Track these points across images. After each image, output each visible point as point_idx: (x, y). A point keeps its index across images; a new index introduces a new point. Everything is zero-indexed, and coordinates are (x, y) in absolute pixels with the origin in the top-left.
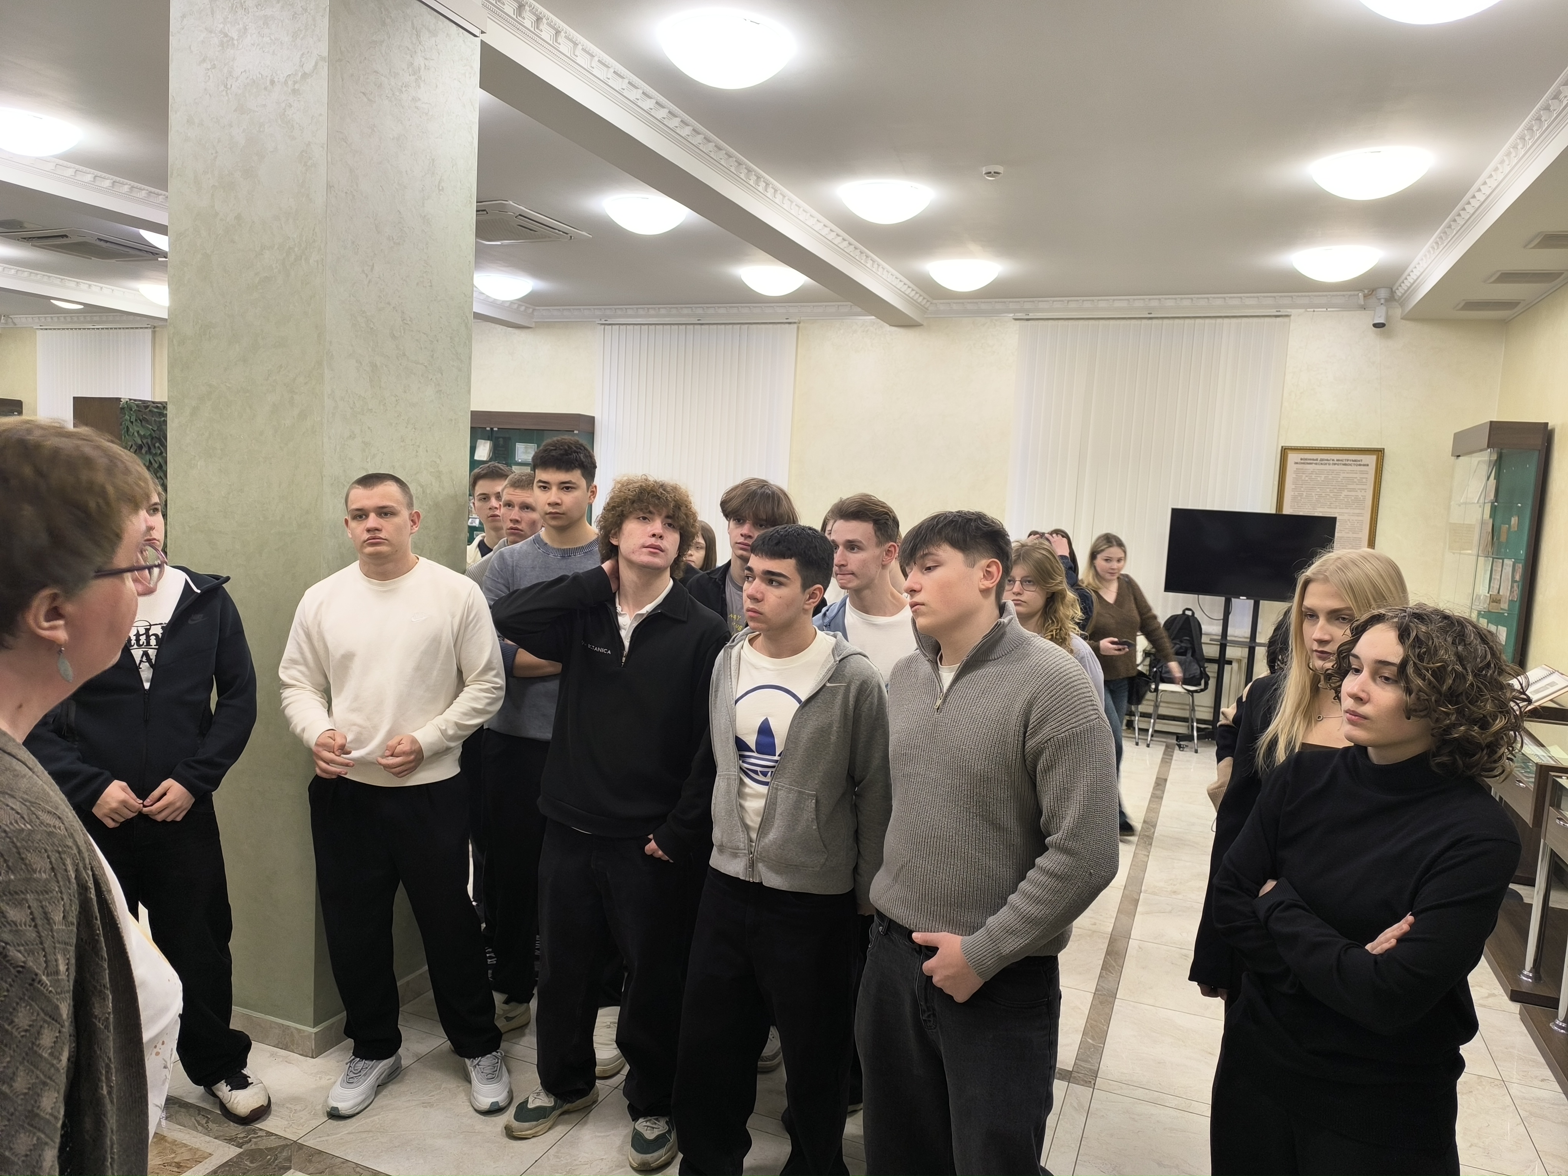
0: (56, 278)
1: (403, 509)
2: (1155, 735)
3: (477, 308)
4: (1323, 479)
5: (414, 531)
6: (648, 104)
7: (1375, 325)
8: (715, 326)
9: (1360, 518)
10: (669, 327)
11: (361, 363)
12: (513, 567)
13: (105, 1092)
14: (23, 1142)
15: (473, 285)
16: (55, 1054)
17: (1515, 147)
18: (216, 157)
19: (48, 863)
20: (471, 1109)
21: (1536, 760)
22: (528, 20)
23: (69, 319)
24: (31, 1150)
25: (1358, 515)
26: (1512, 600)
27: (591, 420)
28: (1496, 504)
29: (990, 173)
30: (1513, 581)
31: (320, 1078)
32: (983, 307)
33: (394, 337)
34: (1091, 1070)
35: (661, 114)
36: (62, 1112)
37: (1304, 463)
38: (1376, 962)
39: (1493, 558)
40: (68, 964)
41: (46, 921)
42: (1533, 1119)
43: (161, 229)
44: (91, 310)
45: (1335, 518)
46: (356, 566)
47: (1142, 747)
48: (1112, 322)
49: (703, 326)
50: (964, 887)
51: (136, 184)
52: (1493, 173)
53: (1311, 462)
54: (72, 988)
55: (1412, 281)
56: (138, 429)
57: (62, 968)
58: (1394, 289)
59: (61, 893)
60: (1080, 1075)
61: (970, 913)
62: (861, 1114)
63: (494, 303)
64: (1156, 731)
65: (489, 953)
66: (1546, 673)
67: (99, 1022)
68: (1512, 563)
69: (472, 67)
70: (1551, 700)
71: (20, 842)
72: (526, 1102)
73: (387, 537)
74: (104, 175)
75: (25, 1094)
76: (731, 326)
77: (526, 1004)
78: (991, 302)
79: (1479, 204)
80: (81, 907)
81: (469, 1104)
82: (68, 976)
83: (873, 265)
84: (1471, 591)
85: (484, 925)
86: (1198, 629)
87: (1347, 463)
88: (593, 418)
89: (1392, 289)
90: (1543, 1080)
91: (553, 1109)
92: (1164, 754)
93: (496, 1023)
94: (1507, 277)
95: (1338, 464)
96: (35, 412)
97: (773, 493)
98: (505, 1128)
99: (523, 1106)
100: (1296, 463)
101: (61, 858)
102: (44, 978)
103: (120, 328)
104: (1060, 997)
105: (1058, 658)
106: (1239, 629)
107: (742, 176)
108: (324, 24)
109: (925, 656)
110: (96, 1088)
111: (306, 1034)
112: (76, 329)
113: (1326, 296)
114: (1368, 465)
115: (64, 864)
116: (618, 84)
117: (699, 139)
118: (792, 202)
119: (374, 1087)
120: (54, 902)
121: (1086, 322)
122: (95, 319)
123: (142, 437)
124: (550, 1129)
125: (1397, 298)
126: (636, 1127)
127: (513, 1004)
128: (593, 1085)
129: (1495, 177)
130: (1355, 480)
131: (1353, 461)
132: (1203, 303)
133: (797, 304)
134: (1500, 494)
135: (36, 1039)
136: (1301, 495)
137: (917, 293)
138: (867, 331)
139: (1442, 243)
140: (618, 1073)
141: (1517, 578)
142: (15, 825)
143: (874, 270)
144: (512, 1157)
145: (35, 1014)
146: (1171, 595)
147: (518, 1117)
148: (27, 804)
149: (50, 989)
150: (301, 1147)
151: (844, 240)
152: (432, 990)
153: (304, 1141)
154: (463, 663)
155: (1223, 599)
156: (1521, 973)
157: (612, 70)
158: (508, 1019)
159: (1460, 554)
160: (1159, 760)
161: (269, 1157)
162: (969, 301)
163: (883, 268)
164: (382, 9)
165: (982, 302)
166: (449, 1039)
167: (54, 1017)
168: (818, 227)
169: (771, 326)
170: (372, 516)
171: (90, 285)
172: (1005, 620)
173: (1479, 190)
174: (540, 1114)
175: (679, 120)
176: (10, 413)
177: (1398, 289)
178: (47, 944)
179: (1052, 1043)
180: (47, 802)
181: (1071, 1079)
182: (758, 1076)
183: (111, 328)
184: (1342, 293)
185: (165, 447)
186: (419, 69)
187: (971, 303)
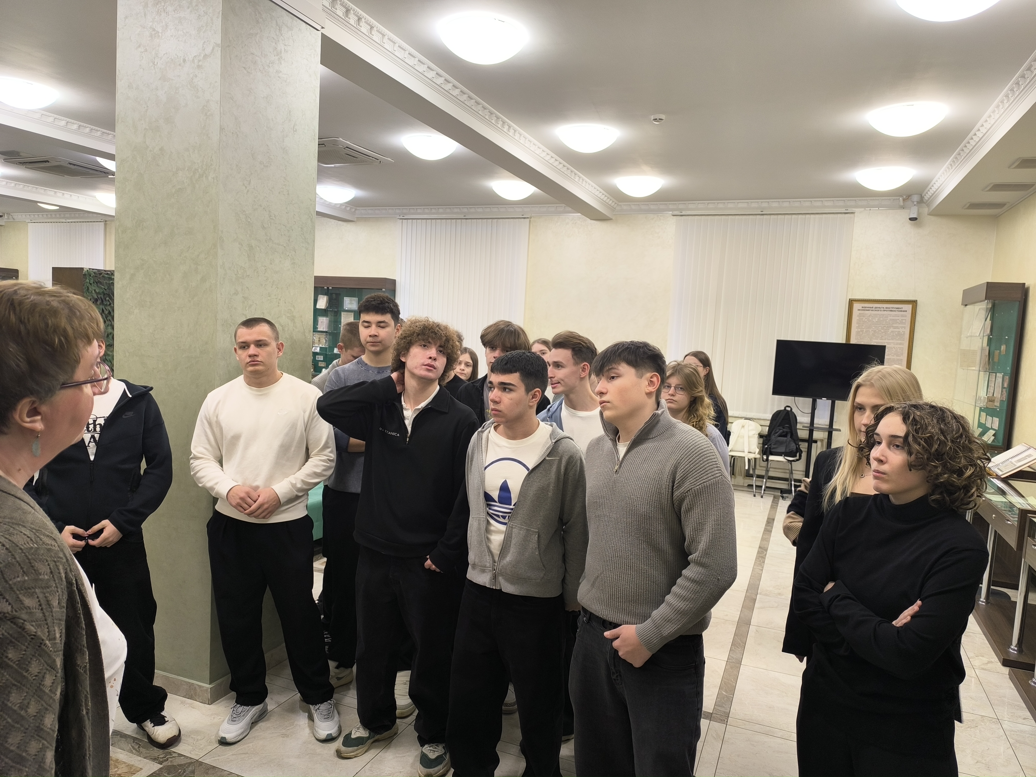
0: (41, 189)
1: (272, 341)
2: (766, 489)
3: (319, 209)
4: (876, 320)
5: (279, 355)
6: (431, 74)
7: (911, 219)
8: (475, 220)
9: (901, 346)
10: (445, 220)
11: (242, 245)
12: (345, 379)
13: (84, 712)
14: (34, 747)
15: (316, 194)
16: (53, 691)
17: (1002, 102)
18: (147, 110)
19: (49, 569)
20: (314, 738)
21: (1019, 506)
22: (352, 20)
23: (49, 216)
24: (38, 752)
25: (900, 344)
26: (1002, 400)
27: (393, 282)
28: (991, 337)
29: (656, 119)
30: (1003, 388)
31: (214, 718)
32: (652, 207)
33: (264, 228)
34: (725, 712)
35: (440, 81)
36: (57, 727)
37: (864, 310)
38: (898, 632)
39: (990, 372)
40: (61, 633)
41: (48, 606)
42: (1018, 745)
43: (111, 157)
44: (64, 210)
45: (884, 347)
46: (241, 378)
47: (758, 497)
48: (737, 217)
49: (467, 220)
50: (638, 589)
51: (94, 127)
52: (988, 119)
53: (869, 309)
54: (63, 648)
55: (935, 190)
56: (94, 288)
57: (58, 635)
58: (923, 195)
59: (57, 588)
60: (717, 716)
61: (642, 607)
62: (572, 742)
63: (330, 205)
64: (767, 487)
65: (326, 634)
66: (1025, 448)
67: (80, 669)
68: (1002, 376)
69: (315, 50)
70: (1029, 467)
71: (31, 556)
72: (350, 734)
73: (262, 360)
74: (73, 121)
75: (35, 716)
76: (486, 220)
77: (350, 669)
78: (657, 204)
79: (978, 140)
80: (68, 596)
81: (312, 735)
82: (61, 640)
83: (579, 180)
84: (975, 394)
85: (322, 617)
86: (794, 420)
87: (892, 309)
88: (395, 280)
89: (921, 195)
90: (1024, 719)
91: (368, 738)
92: (773, 502)
93: (330, 681)
94: (998, 187)
95: (887, 311)
96: (27, 278)
97: (515, 330)
98: (337, 751)
99: (348, 736)
100: (859, 310)
101: (56, 565)
102: (47, 642)
103: (83, 222)
104: (705, 663)
105: (694, 436)
106: (822, 420)
107: (493, 121)
108: (218, 23)
109: (608, 436)
110: (79, 711)
111: (205, 689)
112: (54, 222)
113: (878, 200)
114: (906, 311)
115: (58, 569)
116: (411, 61)
117: (465, 97)
118: (526, 138)
119: (249, 723)
120: (53, 594)
121: (720, 217)
122: (67, 216)
123: (97, 294)
124: (366, 752)
125: (925, 201)
126: (423, 750)
127: (342, 669)
128: (394, 722)
129: (989, 122)
130: (898, 321)
131: (896, 308)
132: (797, 204)
133: (529, 206)
134: (993, 331)
135: (42, 681)
136: (862, 331)
137: (608, 198)
138: (576, 223)
139: (955, 165)
140: (411, 714)
141: (1006, 385)
142: (27, 545)
143: (580, 183)
144: (341, 770)
145: (42, 665)
146: (777, 397)
147: (344, 744)
148: (34, 531)
149: (51, 649)
150: (201, 764)
151: (560, 163)
152: (288, 660)
153: (204, 760)
154: (310, 442)
155: (811, 399)
156: (1009, 647)
157: (407, 52)
158: (339, 679)
159: (968, 369)
160: (769, 507)
161: (180, 770)
162: (643, 203)
163: (586, 182)
164: (257, 13)
165: (651, 204)
166: (299, 692)
167: (52, 667)
168: (543, 155)
169: (512, 220)
170: (252, 346)
171: (63, 194)
172: (659, 412)
173: (979, 130)
174: (360, 742)
175: (451, 85)
176: (11, 278)
177: (925, 195)
178: (49, 620)
179: (699, 693)
180: (46, 529)
181: (712, 718)
182: (503, 716)
183: (77, 222)
184: (888, 198)
185: (113, 300)
186: (281, 52)
187: (644, 204)
